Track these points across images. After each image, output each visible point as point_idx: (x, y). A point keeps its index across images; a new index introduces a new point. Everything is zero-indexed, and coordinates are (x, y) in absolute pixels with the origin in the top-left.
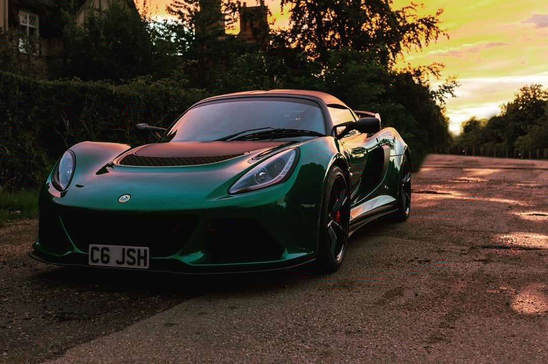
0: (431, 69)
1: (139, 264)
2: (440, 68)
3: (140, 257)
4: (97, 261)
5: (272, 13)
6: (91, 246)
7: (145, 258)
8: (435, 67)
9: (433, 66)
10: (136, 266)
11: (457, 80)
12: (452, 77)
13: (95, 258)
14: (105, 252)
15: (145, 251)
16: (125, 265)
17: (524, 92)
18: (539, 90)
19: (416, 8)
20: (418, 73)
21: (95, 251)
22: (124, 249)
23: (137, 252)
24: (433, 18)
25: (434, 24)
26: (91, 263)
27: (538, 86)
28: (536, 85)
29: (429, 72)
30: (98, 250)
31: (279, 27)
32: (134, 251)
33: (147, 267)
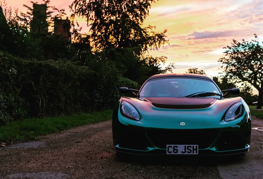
0: (161, 59)
1: (193, 152)
2: (165, 59)
3: (194, 150)
4: (171, 152)
5: (79, 25)
6: (167, 146)
7: (196, 150)
8: (163, 58)
9: (162, 58)
10: (192, 153)
11: (174, 65)
12: (172, 64)
13: (170, 151)
14: (175, 148)
15: (197, 147)
16: (186, 153)
17: (190, 71)
18: (196, 70)
19: (152, 28)
20: (155, 60)
21: (170, 148)
22: (185, 146)
23: (192, 147)
24: (162, 34)
25: (163, 37)
26: (167, 153)
27: (196, 69)
28: (195, 68)
29: (160, 60)
30: (171, 147)
31: (85, 33)
32: (191, 147)
33: (198, 154)
